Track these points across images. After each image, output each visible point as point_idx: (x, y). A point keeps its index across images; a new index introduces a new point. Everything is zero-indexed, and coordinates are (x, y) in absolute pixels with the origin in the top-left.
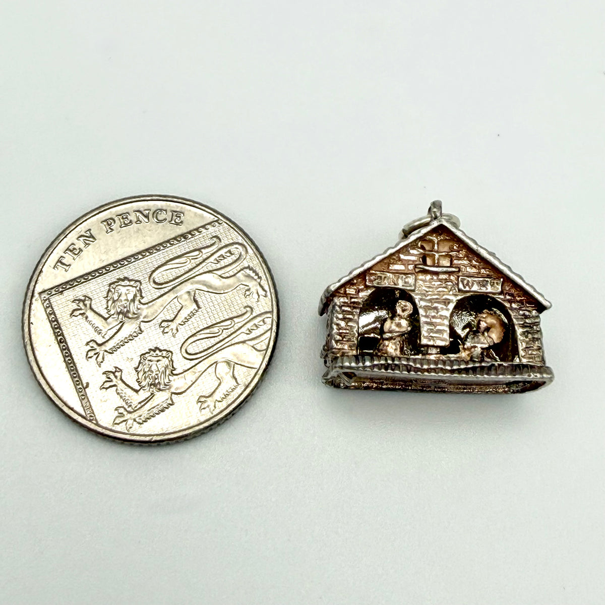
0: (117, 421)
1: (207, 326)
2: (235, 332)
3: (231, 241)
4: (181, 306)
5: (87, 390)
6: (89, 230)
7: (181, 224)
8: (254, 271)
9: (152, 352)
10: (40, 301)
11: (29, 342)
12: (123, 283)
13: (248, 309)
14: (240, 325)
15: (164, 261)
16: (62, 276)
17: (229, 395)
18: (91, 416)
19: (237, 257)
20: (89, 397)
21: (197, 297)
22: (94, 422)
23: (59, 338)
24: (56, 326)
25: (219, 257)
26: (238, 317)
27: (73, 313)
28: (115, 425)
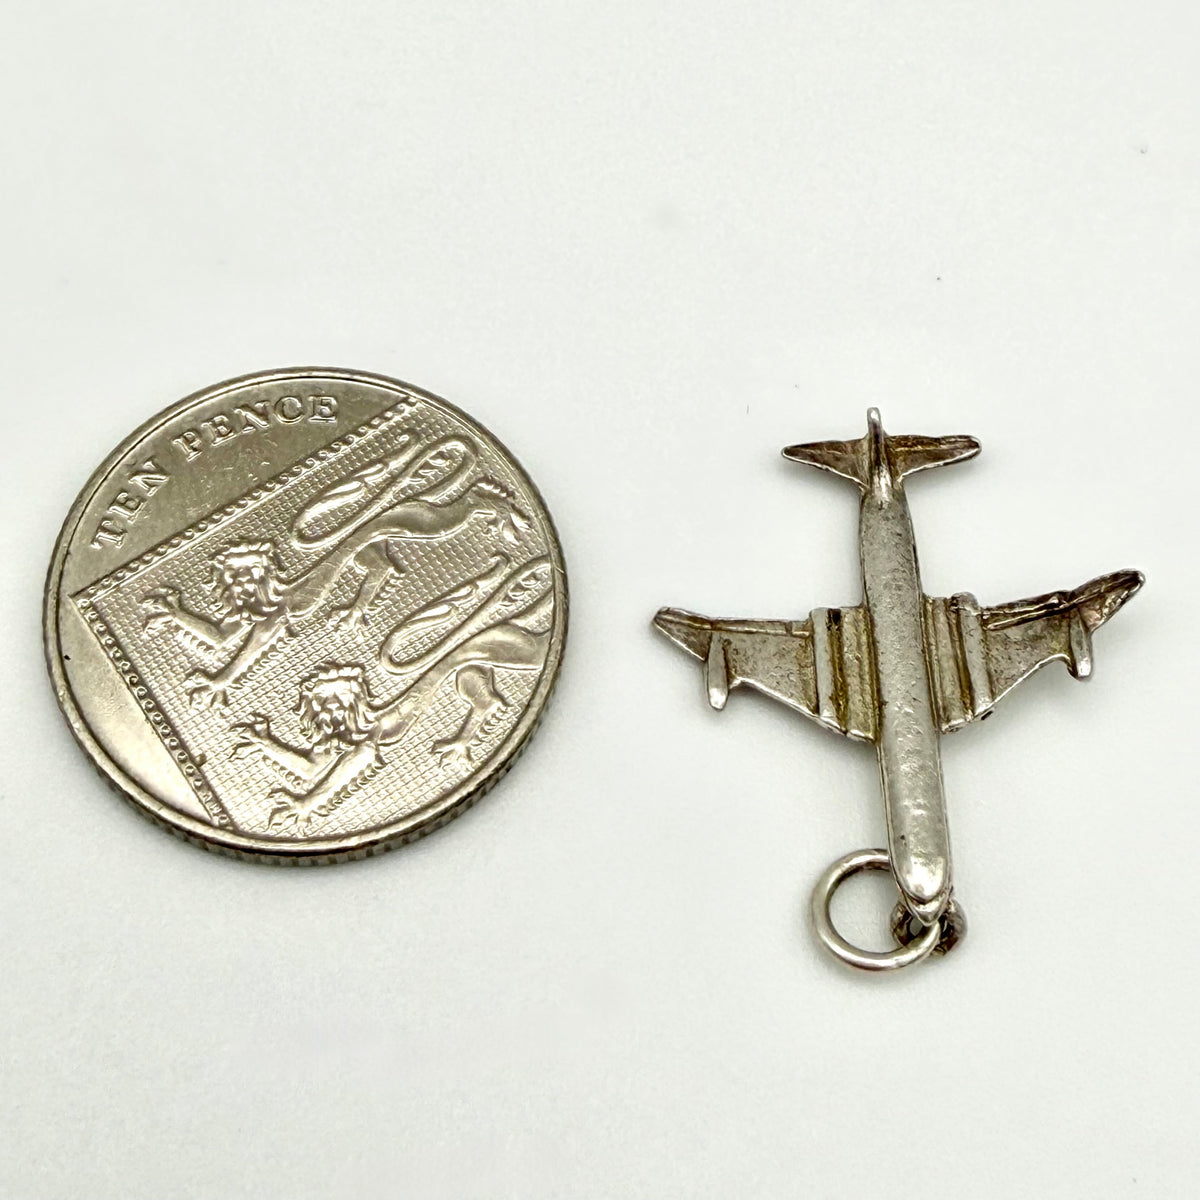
0: (277, 819)
1: (423, 604)
2: (483, 606)
3: (442, 434)
4: (365, 574)
5: (202, 768)
6: (151, 458)
7: (333, 418)
8: (497, 485)
9: (322, 673)
10: (75, 610)
12: (239, 550)
13: (500, 558)
14: (489, 591)
15: (313, 492)
17: (491, 730)
18: (222, 818)
19: (460, 462)
20: (211, 782)
21: (394, 551)
22: (231, 828)
23: (128, 677)
24: (118, 655)
25: (421, 468)
26: (482, 577)
27: (147, 623)
28: (274, 828)
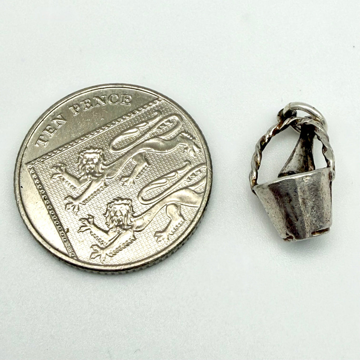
0: (93, 256)
1: (156, 178)
2: (179, 181)
3: (170, 113)
4: (135, 164)
5: (67, 234)
6: (61, 114)
7: (130, 104)
8: (189, 134)
9: (116, 201)
10: (26, 169)
11: (20, 202)
12: (89, 151)
13: (187, 162)
14: (182, 175)
15: (119, 131)
17: (178, 229)
18: (73, 254)
19: (176, 124)
20: (70, 240)
21: (147, 157)
22: (76, 258)
23: (43, 197)
24: (40, 188)
25: (161, 125)
26: (180, 169)
27: (52, 177)
28: (92, 259)
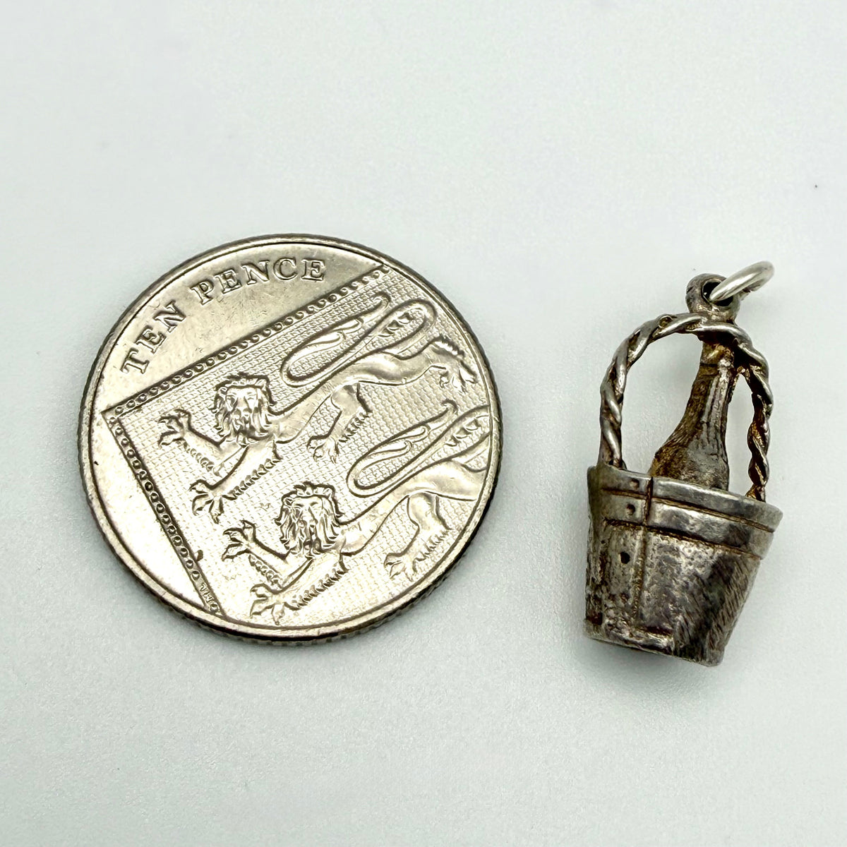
0: (256, 609)
1: (384, 439)
2: (433, 444)
3: (407, 298)
4: (339, 411)
5: (199, 562)
6: (172, 302)
7: (321, 279)
8: (451, 344)
9: (300, 491)
10: (104, 424)
11: (94, 495)
12: (238, 384)
13: (449, 405)
14: (438, 432)
15: (301, 340)
16: (135, 382)
17: (434, 548)
18: (213, 605)
19: (421, 323)
20: (206, 575)
21: (363, 394)
22: (220, 614)
23: (144, 483)
24: (137, 464)
25: (391, 325)
26: (433, 420)
27: (161, 439)
28: (254, 616)
